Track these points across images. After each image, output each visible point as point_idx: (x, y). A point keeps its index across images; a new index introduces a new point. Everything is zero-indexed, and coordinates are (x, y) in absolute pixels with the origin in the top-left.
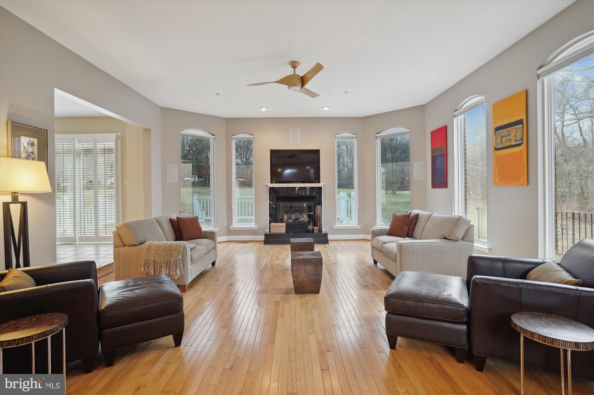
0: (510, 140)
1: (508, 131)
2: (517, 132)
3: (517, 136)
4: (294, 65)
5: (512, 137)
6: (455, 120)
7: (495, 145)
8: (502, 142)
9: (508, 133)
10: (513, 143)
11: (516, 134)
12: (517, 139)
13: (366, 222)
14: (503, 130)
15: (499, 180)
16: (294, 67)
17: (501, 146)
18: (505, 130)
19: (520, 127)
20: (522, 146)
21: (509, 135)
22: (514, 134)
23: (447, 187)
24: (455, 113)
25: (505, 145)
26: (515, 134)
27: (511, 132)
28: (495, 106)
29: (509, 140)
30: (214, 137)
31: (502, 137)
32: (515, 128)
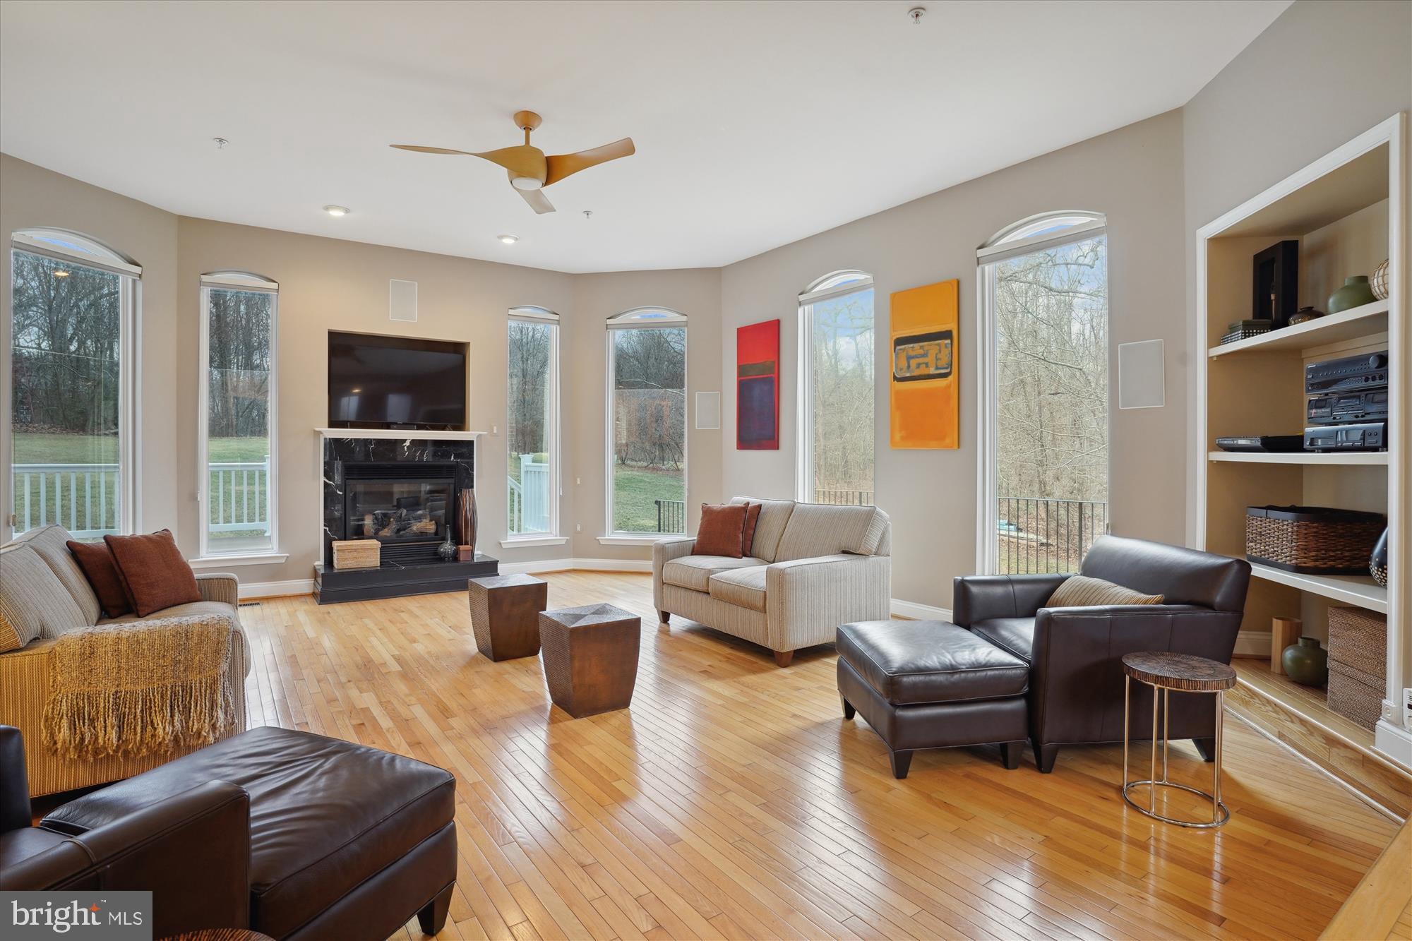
0: (927, 365)
1: (922, 347)
2: (940, 352)
3: (940, 359)
4: (527, 121)
5: (930, 359)
6: (800, 310)
7: (894, 370)
8: (909, 367)
9: (922, 352)
10: (932, 371)
11: (939, 356)
12: (940, 364)
13: (579, 528)
14: (912, 345)
15: (903, 438)
16: (528, 129)
17: (908, 375)
18: (917, 345)
19: (946, 344)
20: (950, 378)
21: (925, 355)
22: (935, 355)
23: (778, 449)
24: (802, 298)
25: (917, 373)
26: (937, 354)
27: (927, 350)
28: (894, 296)
29: (924, 365)
30: (137, 270)
31: (909, 358)
32: (937, 345)
